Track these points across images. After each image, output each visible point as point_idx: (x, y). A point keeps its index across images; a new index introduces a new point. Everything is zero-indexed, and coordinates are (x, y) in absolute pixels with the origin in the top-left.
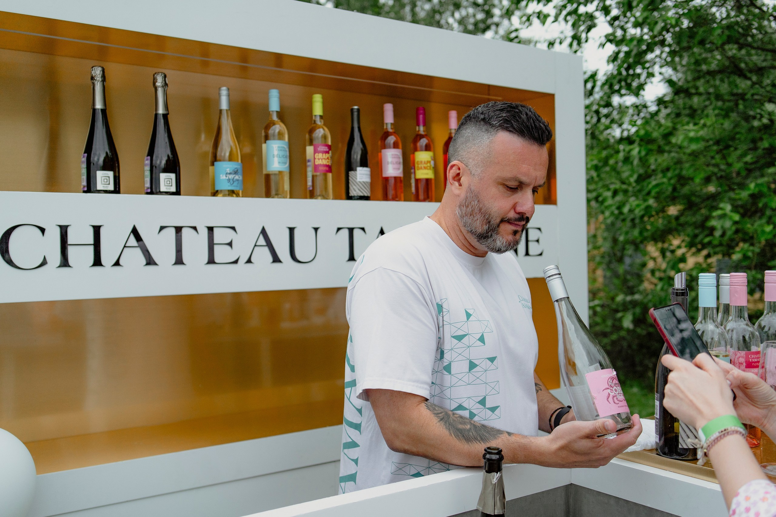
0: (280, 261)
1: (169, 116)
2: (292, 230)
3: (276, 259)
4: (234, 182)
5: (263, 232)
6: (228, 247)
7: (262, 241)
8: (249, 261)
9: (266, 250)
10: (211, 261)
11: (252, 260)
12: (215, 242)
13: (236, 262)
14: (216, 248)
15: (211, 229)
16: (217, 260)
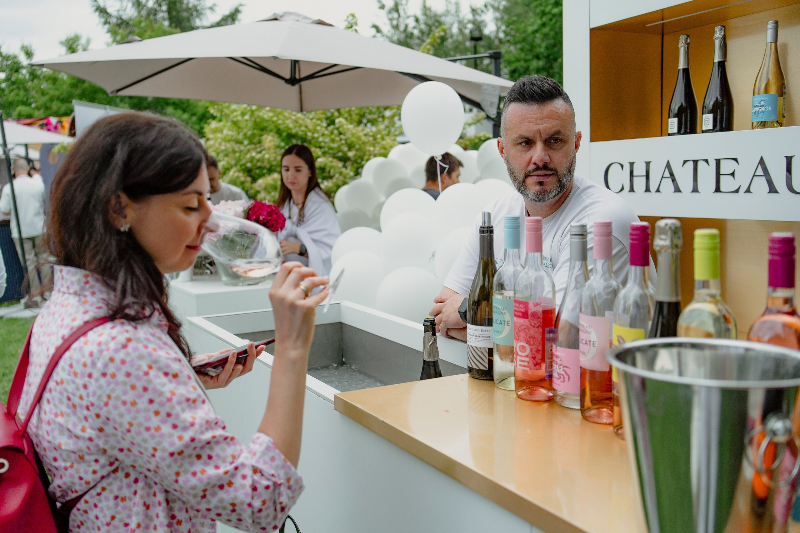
0: (776, 192)
1: (726, 62)
2: (789, 159)
3: (773, 189)
4: (759, 114)
5: (762, 162)
6: (731, 177)
7: (760, 172)
8: (748, 191)
9: (763, 180)
10: (718, 190)
11: (751, 190)
12: (721, 173)
13: (737, 191)
14: (722, 177)
15: (718, 162)
16: (722, 189)
